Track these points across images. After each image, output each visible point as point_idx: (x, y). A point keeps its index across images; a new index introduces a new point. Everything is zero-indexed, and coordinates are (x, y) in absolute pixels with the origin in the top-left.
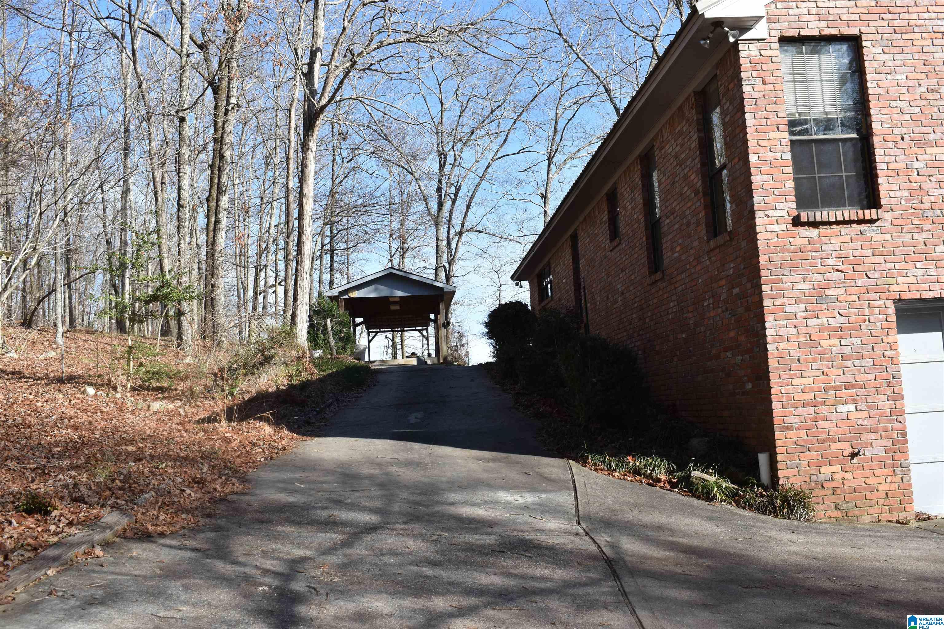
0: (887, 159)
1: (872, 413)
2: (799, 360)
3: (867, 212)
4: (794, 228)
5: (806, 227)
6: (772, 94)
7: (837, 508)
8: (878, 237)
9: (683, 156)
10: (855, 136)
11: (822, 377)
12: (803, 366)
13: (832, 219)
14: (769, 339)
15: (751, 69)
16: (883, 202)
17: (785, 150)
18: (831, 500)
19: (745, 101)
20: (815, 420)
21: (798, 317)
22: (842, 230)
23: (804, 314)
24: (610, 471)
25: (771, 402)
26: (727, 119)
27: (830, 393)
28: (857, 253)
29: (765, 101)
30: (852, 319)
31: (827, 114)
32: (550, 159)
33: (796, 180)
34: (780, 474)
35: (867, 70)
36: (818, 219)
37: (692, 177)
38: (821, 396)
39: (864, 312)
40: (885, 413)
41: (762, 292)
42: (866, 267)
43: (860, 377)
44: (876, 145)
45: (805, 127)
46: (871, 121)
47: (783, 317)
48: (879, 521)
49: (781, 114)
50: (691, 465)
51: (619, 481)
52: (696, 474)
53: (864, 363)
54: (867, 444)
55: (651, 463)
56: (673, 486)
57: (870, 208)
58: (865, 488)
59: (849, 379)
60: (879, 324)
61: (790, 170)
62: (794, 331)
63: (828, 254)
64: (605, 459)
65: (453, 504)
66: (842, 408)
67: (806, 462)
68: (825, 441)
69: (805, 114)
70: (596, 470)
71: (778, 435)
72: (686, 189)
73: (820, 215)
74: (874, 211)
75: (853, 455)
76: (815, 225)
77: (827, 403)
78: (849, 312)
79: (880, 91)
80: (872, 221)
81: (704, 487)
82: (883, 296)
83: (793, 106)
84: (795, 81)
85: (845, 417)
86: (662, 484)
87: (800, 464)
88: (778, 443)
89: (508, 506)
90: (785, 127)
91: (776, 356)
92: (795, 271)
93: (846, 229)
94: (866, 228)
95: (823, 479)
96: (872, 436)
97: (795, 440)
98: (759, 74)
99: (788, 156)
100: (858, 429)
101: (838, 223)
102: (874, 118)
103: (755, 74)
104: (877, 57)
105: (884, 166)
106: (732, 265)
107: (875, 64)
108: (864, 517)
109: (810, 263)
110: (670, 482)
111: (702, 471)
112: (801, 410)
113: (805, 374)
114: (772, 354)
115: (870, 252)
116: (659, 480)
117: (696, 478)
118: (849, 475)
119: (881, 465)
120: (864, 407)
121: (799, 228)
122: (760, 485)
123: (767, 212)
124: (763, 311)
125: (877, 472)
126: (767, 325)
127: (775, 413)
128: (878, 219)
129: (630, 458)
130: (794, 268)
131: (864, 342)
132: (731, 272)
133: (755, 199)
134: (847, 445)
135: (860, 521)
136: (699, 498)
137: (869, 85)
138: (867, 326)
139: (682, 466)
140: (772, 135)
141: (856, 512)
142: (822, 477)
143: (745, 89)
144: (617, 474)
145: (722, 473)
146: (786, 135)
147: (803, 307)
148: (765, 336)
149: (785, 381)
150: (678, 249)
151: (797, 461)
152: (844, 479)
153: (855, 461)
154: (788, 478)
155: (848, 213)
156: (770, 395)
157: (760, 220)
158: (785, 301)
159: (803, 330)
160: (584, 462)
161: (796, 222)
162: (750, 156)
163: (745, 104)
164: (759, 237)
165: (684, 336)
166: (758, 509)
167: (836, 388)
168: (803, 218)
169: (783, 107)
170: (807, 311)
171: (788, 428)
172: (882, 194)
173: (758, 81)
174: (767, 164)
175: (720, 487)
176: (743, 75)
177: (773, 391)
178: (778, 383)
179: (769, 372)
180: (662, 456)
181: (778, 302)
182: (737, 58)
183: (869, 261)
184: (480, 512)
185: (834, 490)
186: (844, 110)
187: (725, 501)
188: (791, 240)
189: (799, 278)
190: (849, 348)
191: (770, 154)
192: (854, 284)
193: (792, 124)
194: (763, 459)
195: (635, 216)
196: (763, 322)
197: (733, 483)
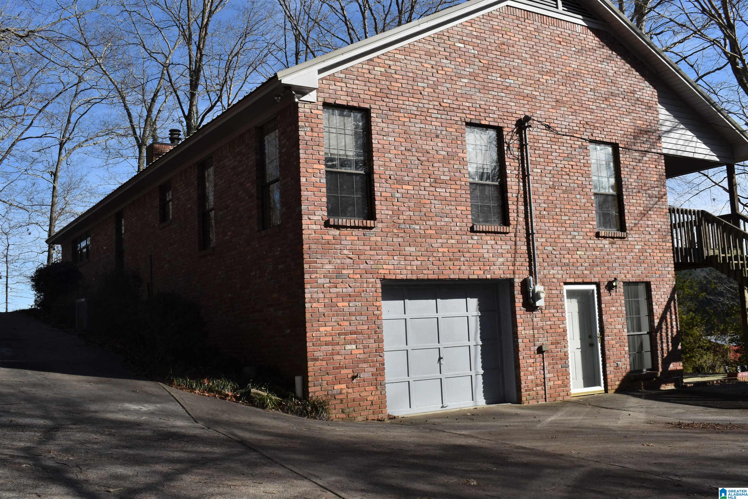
0: (381, 189)
1: (365, 350)
2: (324, 315)
3: (368, 221)
4: (325, 228)
5: (332, 229)
6: (317, 139)
7: (343, 412)
8: (373, 239)
9: (240, 169)
10: (362, 172)
11: (338, 326)
12: (327, 319)
13: (348, 225)
14: (307, 300)
15: (305, 120)
16: (378, 216)
17: (323, 176)
18: (339, 407)
19: (300, 141)
20: (332, 354)
21: (325, 286)
22: (353, 232)
23: (328, 285)
24: (192, 390)
25: (306, 342)
26: (284, 150)
27: (342, 337)
28: (361, 248)
29: (312, 143)
30: (357, 290)
31: (347, 156)
32: (62, 145)
33: (328, 197)
34: (310, 390)
35: (373, 132)
36: (340, 223)
37: (248, 185)
38: (336, 339)
39: (363, 285)
40: (373, 350)
41: (303, 268)
42: (366, 257)
43: (359, 327)
44: (376, 180)
45: (334, 163)
46: (373, 165)
47: (316, 286)
48: (367, 420)
49: (321, 153)
50: (250, 385)
51: (199, 396)
52: (253, 390)
53: (362, 318)
54: (362, 370)
55: (221, 384)
56: (238, 399)
57: (370, 219)
58: (360, 399)
59: (353, 328)
60: (371, 294)
61: (324, 190)
62: (321, 295)
63: (344, 247)
64: (186, 381)
65: (96, 412)
66: (348, 347)
67: (326, 382)
68: (337, 368)
69: (334, 154)
70: (182, 389)
71: (310, 364)
72: (241, 193)
73: (342, 221)
74: (372, 222)
75: (354, 378)
76: (338, 227)
77: (340, 344)
78: (355, 285)
79: (379, 146)
80: (371, 228)
81: (260, 400)
82: (375, 276)
83: (327, 148)
84: (329, 132)
85: (350, 353)
86: (229, 398)
87: (322, 383)
88: (310, 369)
89: (137, 412)
90: (322, 162)
91: (310, 311)
92: (324, 256)
93: (356, 232)
94: (367, 231)
95: (335, 393)
96: (365, 365)
97: (319, 367)
98: (310, 125)
99: (324, 181)
100: (357, 361)
101: (351, 227)
102: (375, 163)
103: (307, 124)
104: (379, 124)
105: (379, 194)
106: (279, 249)
107: (377, 128)
108: (358, 418)
109: (334, 252)
110: (235, 397)
111: (257, 389)
112: (324, 348)
113: (327, 324)
114: (308, 310)
115: (368, 248)
116: (227, 395)
117: (254, 393)
118: (350, 390)
119: (369, 383)
120: (361, 346)
121: (328, 228)
122: (296, 398)
123: (309, 216)
124: (304, 281)
125: (367, 388)
126: (306, 291)
127: (309, 349)
128: (374, 227)
129: (206, 381)
130: (324, 255)
131: (363, 305)
132: (278, 253)
133: (302, 207)
134: (350, 371)
135: (356, 420)
136: (257, 407)
137: (373, 141)
138: (365, 294)
139: (243, 385)
140: (315, 166)
141: (354, 414)
142: (335, 392)
143: (301, 133)
144: (197, 391)
145: (271, 390)
146: (323, 167)
147: (327, 280)
148: (305, 298)
149: (315, 328)
150: (229, 233)
151: (320, 381)
152: (347, 393)
153: (355, 381)
154: (315, 392)
155: (357, 222)
156: (306, 337)
157: (305, 221)
158: (318, 275)
159: (328, 295)
160: (171, 384)
161: (327, 224)
162: (301, 178)
163: (300, 143)
164: (304, 232)
165: (230, 295)
166: (296, 413)
167: (346, 334)
168: (332, 223)
169: (323, 149)
170: (330, 283)
171: (316, 360)
172: (377, 212)
173: (309, 129)
174: (311, 184)
175: (271, 399)
176: (300, 124)
177: (308, 335)
178: (311, 329)
179: (306, 322)
180: (229, 378)
181: (313, 276)
182: (297, 112)
183: (368, 253)
184: (121, 416)
185: (341, 400)
186: (357, 155)
187: (273, 408)
188: (323, 236)
189: (326, 261)
190: (354, 308)
191: (313, 178)
192: (358, 267)
193: (328, 160)
194: (298, 380)
195: (189, 206)
196: (304, 289)
197: (278, 396)
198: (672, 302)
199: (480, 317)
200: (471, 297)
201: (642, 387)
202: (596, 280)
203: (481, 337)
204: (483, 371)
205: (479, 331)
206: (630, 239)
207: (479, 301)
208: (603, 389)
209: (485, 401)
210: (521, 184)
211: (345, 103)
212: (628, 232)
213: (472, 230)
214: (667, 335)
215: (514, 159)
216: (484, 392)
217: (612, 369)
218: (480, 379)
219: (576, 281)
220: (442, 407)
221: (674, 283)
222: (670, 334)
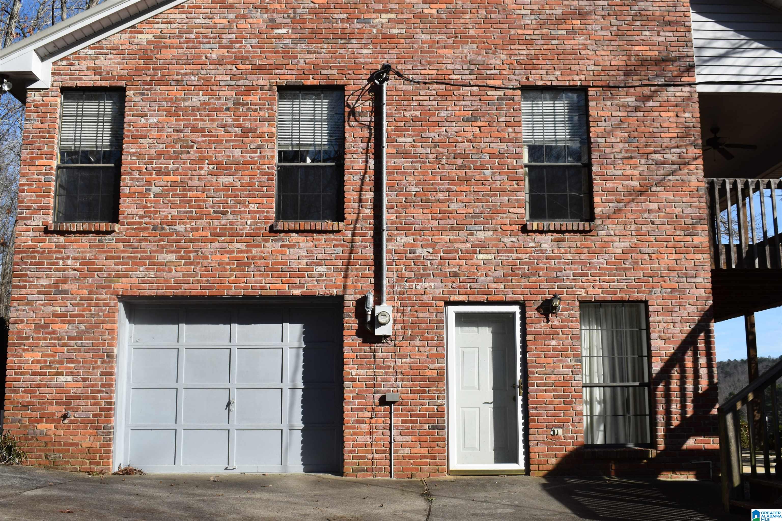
0: (130, 184)
1: (86, 385)
2: (34, 338)
3: (104, 224)
4: (45, 235)
5: (55, 235)
7: (46, 457)
8: (112, 245)
10: (111, 165)
11: (51, 353)
12: (36, 343)
13: (74, 229)
14: (12, 320)
15: (33, 111)
16: (121, 217)
17: (50, 174)
18: (42, 451)
20: (40, 386)
21: (37, 304)
22: (84, 238)
23: (42, 302)
25: (6, 370)
27: (55, 366)
28: (92, 257)
29: (40, 136)
30: (81, 309)
34: (5, 426)
35: (127, 114)
36: (62, 228)
38: (47, 368)
39: (91, 303)
40: (96, 385)
42: (98, 268)
43: (81, 356)
44: (124, 173)
46: (122, 153)
47: (26, 304)
48: (79, 471)
53: (86, 344)
54: (78, 409)
57: (108, 222)
58: (71, 443)
59: (72, 356)
60: (101, 314)
61: (50, 190)
62: (32, 315)
63: (68, 256)
66: (63, 379)
67: (27, 419)
68: (45, 404)
71: (8, 396)
73: (64, 226)
74: (111, 225)
75: (66, 417)
76: (63, 233)
77: (51, 374)
78: (78, 303)
79: (133, 130)
80: (107, 232)
82: (109, 292)
85: (64, 386)
87: (21, 420)
88: (7, 402)
90: (51, 157)
91: (15, 334)
93: (87, 238)
94: (103, 237)
96: (83, 403)
97: (21, 401)
99: (50, 179)
100: (73, 396)
101: (80, 232)
102: (125, 152)
103: (35, 115)
104: (135, 103)
105: (126, 190)
107: (134, 109)
108: (67, 467)
109: (53, 263)
112: (29, 378)
113: (37, 350)
114: (12, 332)
115: (103, 257)
118: (59, 432)
119: (87, 426)
120: (80, 379)
121: (50, 235)
123: (26, 222)
125: (83, 431)
126: (11, 310)
127: (8, 378)
128: (114, 231)
130: (39, 266)
131: (88, 328)
134: (62, 408)
137: (125, 125)
138: (92, 315)
140: (40, 162)
141: (62, 463)
142: (37, 432)
143: (27, 126)
146: (57, 163)
147: (41, 297)
148: (9, 318)
149: (19, 354)
151: (20, 417)
152: (55, 435)
153: (67, 421)
154: (10, 430)
155: (87, 225)
157: (18, 228)
158: (29, 291)
159: (40, 315)
167: (60, 363)
170: (45, 300)
171: (17, 391)
173: (37, 120)
174: (32, 185)
177: (9, 361)
178: (14, 355)
179: (8, 346)
181: (23, 292)
183: (102, 264)
185: (46, 443)
188: (42, 244)
189: (43, 274)
190: (76, 331)
191: (36, 177)
192: (85, 281)
198: (702, 335)
199: (304, 349)
200: (292, 322)
201: (613, 472)
202: (520, 298)
203: (303, 378)
204: (303, 426)
205: (301, 370)
206: (602, 233)
207: (304, 327)
208: (523, 468)
209: (303, 467)
210: (372, 161)
211: (91, 84)
212: (598, 222)
213: (272, 230)
214: (683, 389)
215: (361, 128)
216: (302, 454)
217: (542, 438)
218: (298, 437)
219: (471, 299)
220: (226, 469)
221: (710, 302)
222: (690, 387)
